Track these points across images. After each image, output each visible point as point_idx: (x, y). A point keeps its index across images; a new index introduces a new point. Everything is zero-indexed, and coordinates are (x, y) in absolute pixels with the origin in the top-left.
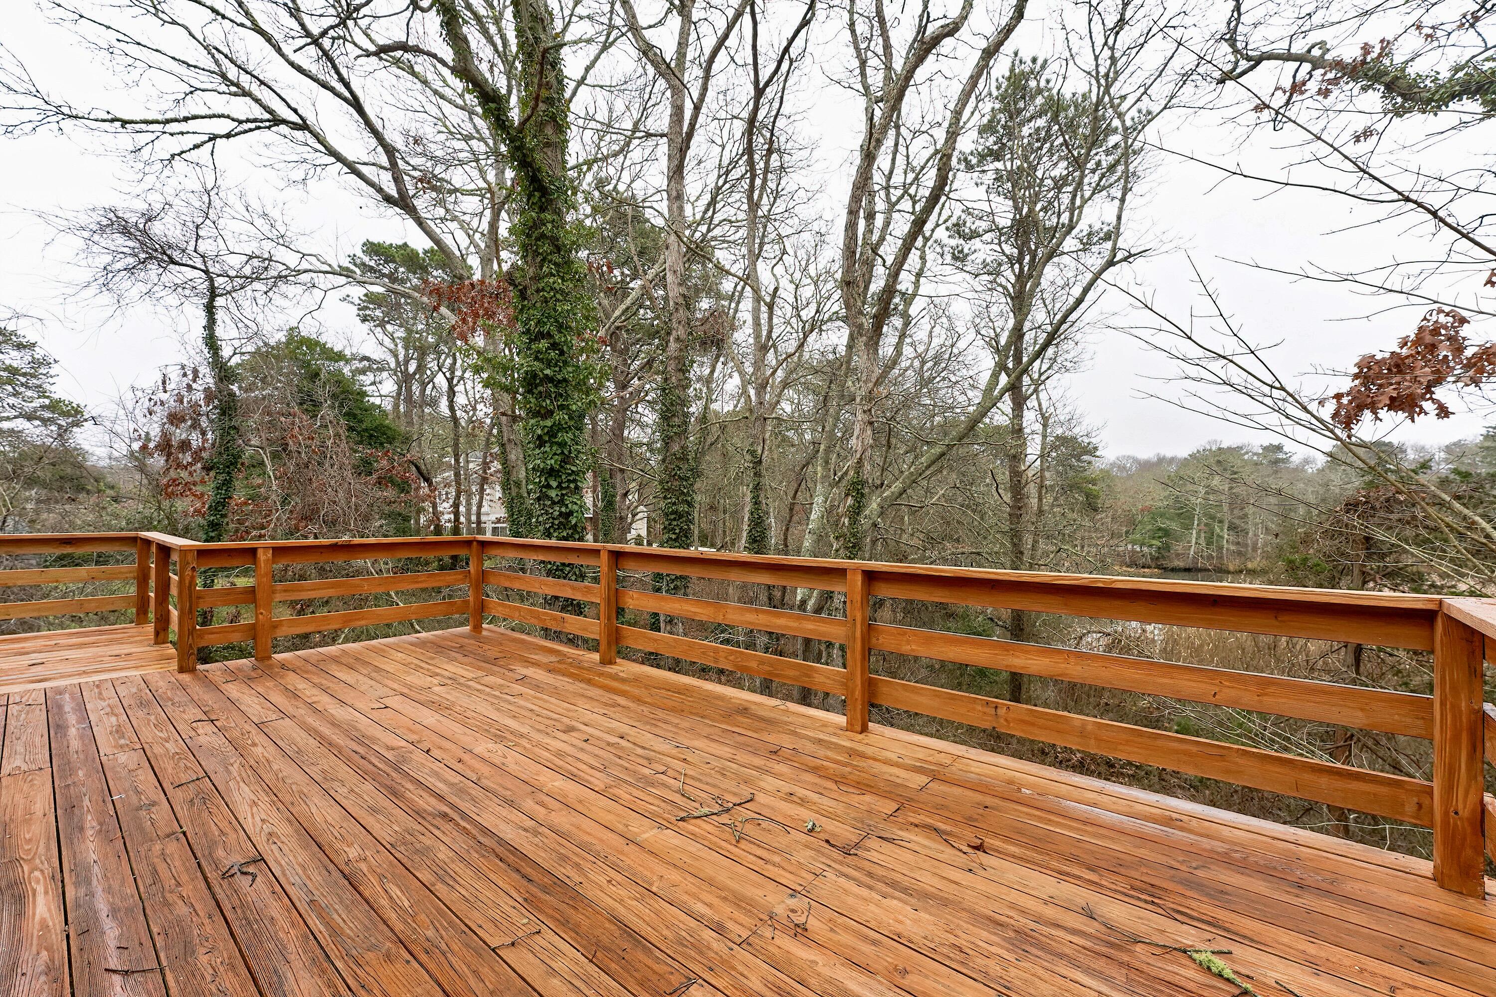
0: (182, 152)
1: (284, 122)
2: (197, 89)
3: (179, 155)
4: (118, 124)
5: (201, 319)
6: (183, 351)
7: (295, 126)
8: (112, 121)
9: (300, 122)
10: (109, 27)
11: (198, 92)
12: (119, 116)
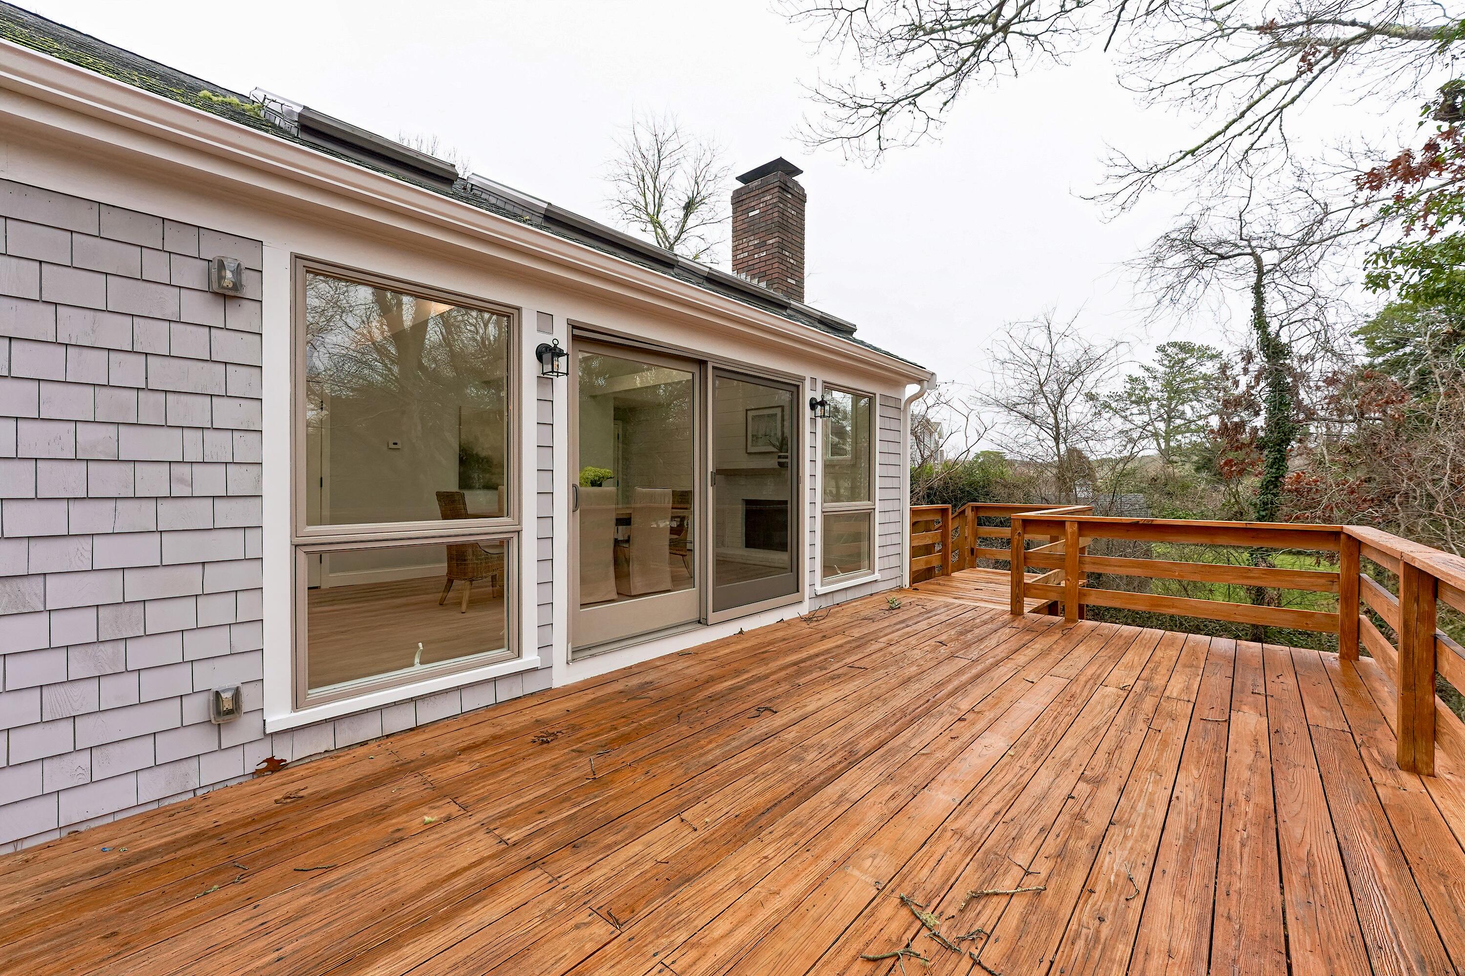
0: (1253, 145)
1: (1348, 43)
2: (1265, 74)
3: (1251, 148)
4: (1189, 156)
5: (1250, 300)
6: (1225, 339)
7: (1362, 39)
8: (1185, 156)
9: (1363, 30)
10: (1183, 79)
11: (1266, 75)
12: (1188, 149)
